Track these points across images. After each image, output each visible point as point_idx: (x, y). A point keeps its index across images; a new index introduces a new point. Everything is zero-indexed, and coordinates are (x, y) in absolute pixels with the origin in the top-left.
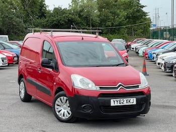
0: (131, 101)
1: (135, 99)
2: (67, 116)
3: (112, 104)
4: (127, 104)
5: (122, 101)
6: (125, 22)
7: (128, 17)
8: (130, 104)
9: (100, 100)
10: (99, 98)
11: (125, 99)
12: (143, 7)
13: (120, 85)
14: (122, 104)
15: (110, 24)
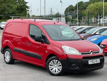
0: (98, 61)
1: (99, 59)
2: (58, 72)
3: (89, 63)
4: (96, 63)
5: (94, 61)
6: (17, 12)
7: (18, 9)
8: (97, 63)
9: (83, 61)
10: (83, 60)
11: (95, 60)
12: (26, 3)
13: (91, 52)
14: (94, 63)
15: (7, 13)
